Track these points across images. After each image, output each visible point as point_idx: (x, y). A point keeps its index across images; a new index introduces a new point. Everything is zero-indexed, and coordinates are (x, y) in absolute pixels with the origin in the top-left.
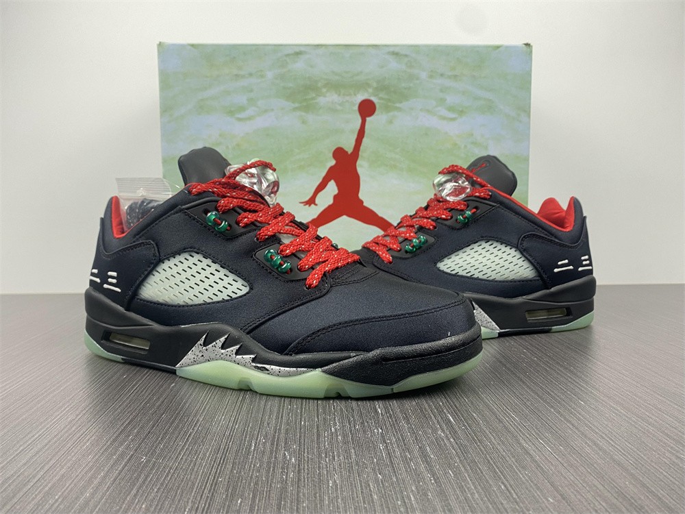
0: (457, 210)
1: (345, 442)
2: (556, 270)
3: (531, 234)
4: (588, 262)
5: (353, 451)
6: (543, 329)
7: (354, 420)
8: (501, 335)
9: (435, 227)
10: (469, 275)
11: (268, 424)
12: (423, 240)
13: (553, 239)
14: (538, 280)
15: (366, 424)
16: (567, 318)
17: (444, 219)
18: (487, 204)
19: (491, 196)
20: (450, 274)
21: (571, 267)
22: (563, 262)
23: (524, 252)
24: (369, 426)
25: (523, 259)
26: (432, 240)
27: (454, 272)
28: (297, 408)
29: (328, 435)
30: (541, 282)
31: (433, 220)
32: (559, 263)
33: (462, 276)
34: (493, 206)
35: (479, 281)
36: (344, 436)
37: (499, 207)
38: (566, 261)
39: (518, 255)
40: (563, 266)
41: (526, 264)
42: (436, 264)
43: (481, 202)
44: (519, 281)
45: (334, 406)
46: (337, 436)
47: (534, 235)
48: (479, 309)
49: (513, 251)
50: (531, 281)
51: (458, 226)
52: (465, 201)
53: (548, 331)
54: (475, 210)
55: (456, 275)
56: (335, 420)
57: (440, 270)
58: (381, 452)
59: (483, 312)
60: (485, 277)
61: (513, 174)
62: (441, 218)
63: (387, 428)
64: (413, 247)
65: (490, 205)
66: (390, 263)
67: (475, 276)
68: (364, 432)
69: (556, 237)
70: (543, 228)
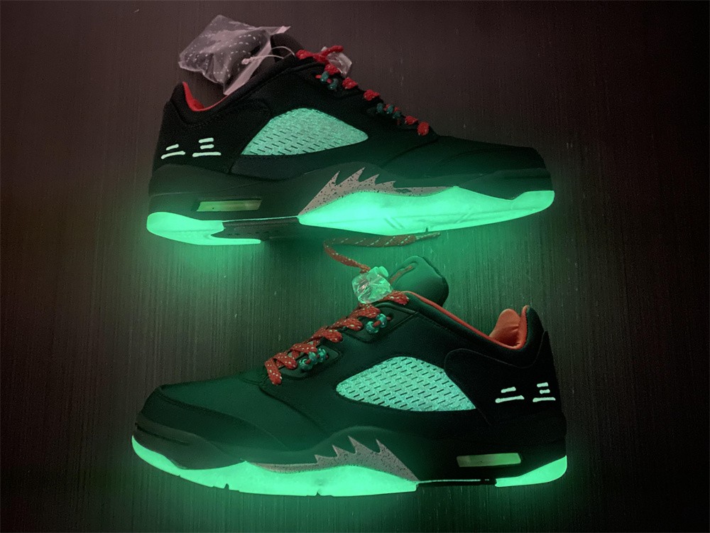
0: (369, 318)
2: (498, 401)
3: (461, 351)
4: (548, 391)
8: (420, 488)
9: (340, 340)
10: (376, 403)
12: (324, 354)
17: (353, 330)
18: (403, 311)
19: (408, 301)
20: (352, 401)
21: (521, 397)
22: (509, 390)
23: (453, 374)
25: (451, 383)
26: (334, 354)
27: (357, 399)
31: (340, 331)
32: (503, 391)
33: (367, 405)
34: (410, 314)
35: (390, 412)
37: (417, 315)
38: (514, 389)
39: (445, 377)
40: (509, 395)
41: (455, 390)
42: (335, 387)
43: (396, 309)
47: (466, 352)
48: (387, 450)
49: (437, 373)
51: (369, 338)
52: (379, 307)
54: (389, 318)
55: (360, 403)
57: (340, 395)
59: (393, 455)
60: (398, 406)
61: (443, 279)
62: (349, 329)
64: (310, 363)
65: (408, 313)
66: (279, 384)
67: (385, 405)
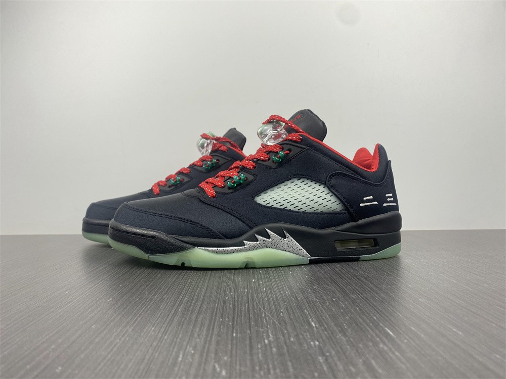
0: (274, 152)
1: (281, 354)
2: (362, 205)
3: (337, 173)
4: (392, 199)
5: (289, 364)
6: (351, 258)
7: (288, 333)
8: (312, 262)
9: (254, 167)
10: (282, 207)
11: (199, 335)
12: (242, 178)
13: (359, 177)
14: (345, 213)
15: (301, 336)
16: (374, 248)
17: (263, 160)
18: (299, 147)
19: (301, 140)
20: (265, 207)
21: (376, 203)
22: (368, 198)
23: (332, 189)
24: (305, 339)
25: (331, 194)
26: (251, 178)
27: (269, 205)
28: (229, 321)
29: (262, 347)
30: (348, 215)
31: (254, 162)
32: (365, 199)
33: (276, 208)
34: (304, 149)
35: (291, 213)
36: (279, 348)
37: (308, 149)
38: (371, 197)
39: (326, 191)
40: (368, 201)
41: (333, 199)
42: (253, 197)
43: (293, 145)
44: (328, 214)
45: (266, 319)
46: (271, 348)
47: (341, 173)
48: (291, 237)
49: (322, 188)
50: (338, 213)
51: (274, 166)
52: (280, 145)
53: (357, 260)
54: (288, 152)
55: (271, 208)
56: (268, 332)
57: (257, 203)
58: (321, 366)
59: (294, 241)
60: (296, 209)
61: (323, 123)
62: (260, 160)
63: (323, 341)
64: (234, 183)
65: (301, 148)
66: (214, 197)
67: (288, 209)
68: (301, 344)
69: (362, 176)
70: (349, 168)
